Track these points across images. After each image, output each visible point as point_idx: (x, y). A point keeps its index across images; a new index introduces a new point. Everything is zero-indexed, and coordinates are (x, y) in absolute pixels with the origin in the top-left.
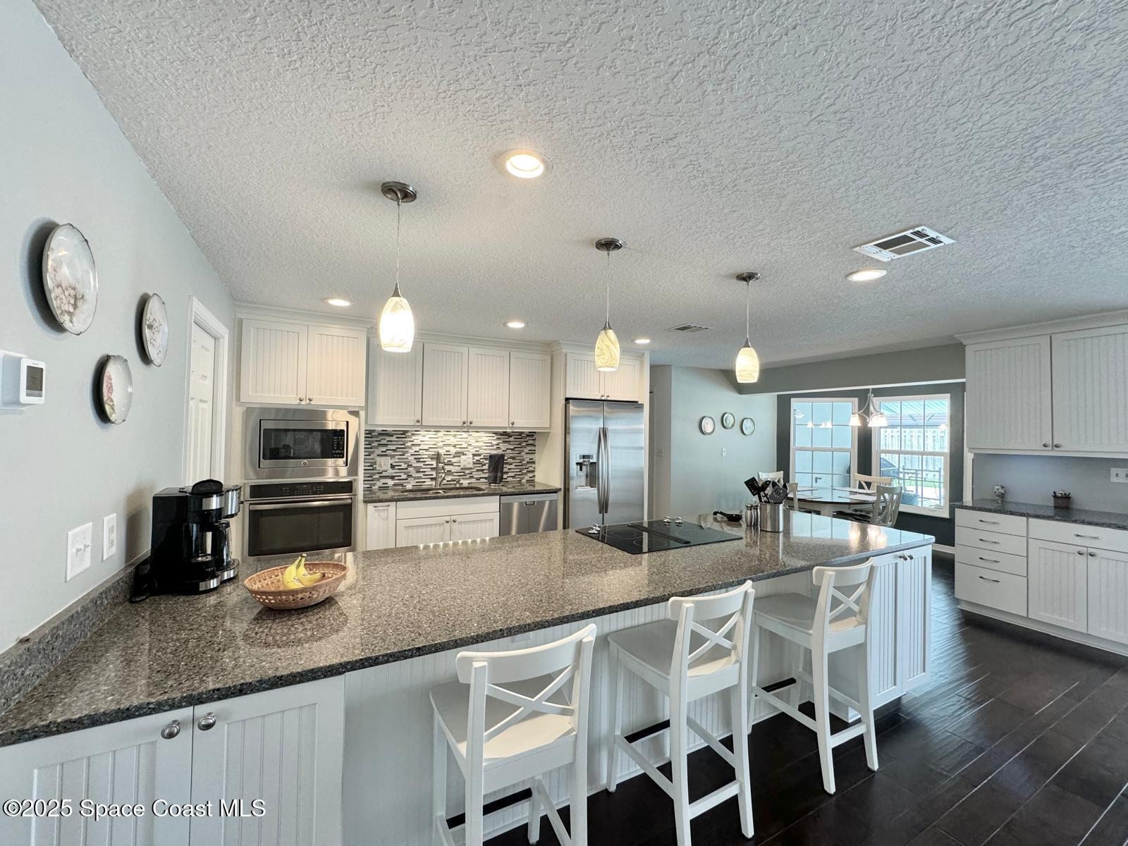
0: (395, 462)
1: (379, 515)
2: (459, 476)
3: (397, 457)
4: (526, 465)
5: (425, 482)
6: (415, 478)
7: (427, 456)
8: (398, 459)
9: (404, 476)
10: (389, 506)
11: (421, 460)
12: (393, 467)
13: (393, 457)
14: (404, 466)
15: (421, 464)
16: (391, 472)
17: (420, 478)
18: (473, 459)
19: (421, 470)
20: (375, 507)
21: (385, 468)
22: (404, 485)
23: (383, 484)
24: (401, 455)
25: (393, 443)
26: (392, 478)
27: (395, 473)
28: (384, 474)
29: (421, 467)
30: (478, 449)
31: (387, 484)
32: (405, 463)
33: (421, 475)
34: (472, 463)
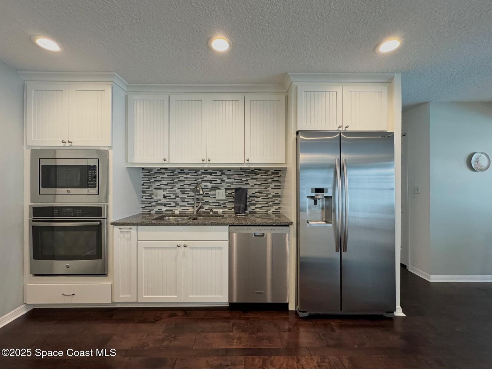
0: (166, 194)
1: (124, 236)
2: (214, 205)
3: (167, 190)
4: (271, 198)
5: (188, 209)
6: (181, 206)
7: (189, 190)
8: (169, 191)
9: (173, 204)
10: (131, 229)
11: (186, 192)
12: (165, 197)
13: (164, 190)
14: (173, 197)
15: (185, 196)
16: (164, 201)
17: (185, 206)
18: (226, 192)
19: (186, 200)
20: (120, 229)
21: (159, 198)
22: (173, 211)
23: (159, 209)
24: (170, 188)
25: (165, 179)
26: (165, 205)
27: (167, 201)
28: (159, 202)
29: (185, 198)
30: (230, 185)
31: (161, 209)
32: (174, 194)
33: (185, 204)
34: (225, 196)
